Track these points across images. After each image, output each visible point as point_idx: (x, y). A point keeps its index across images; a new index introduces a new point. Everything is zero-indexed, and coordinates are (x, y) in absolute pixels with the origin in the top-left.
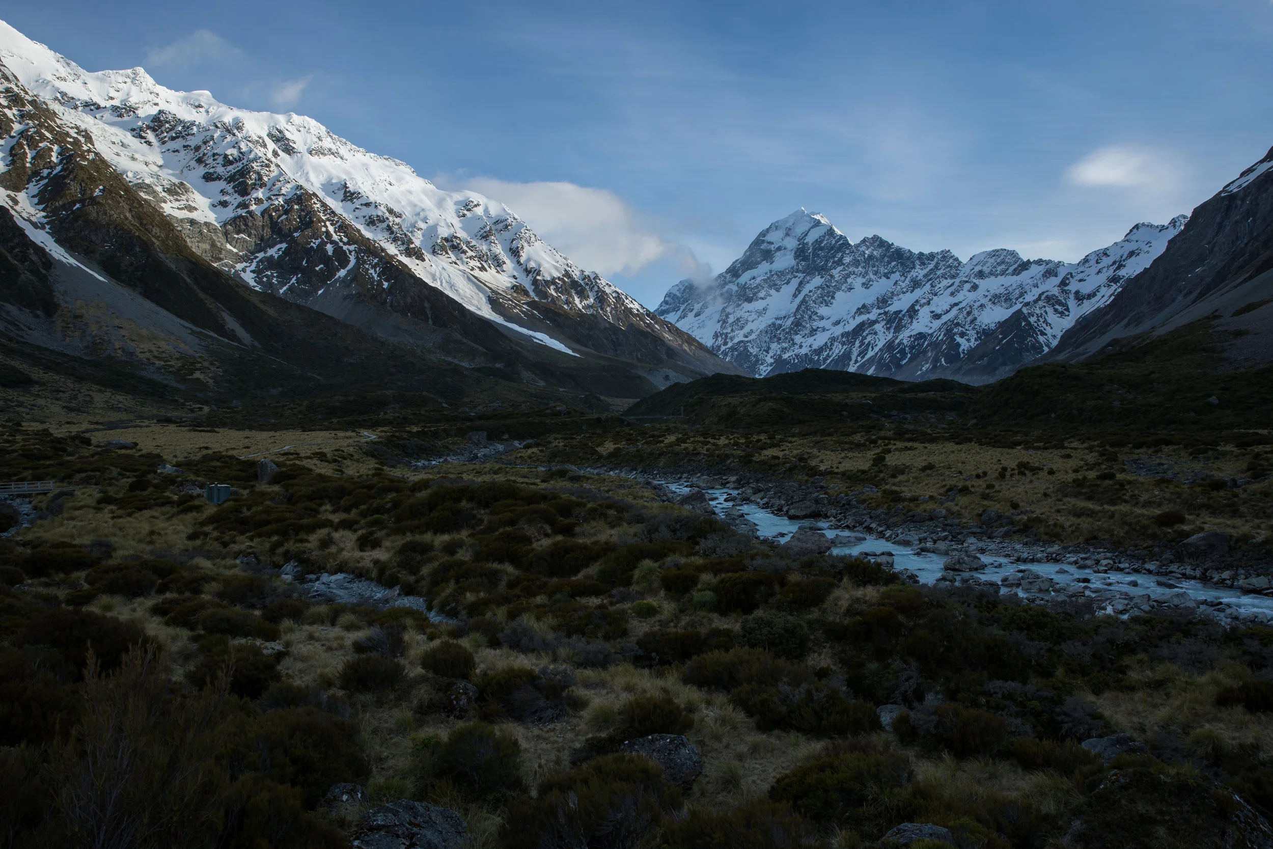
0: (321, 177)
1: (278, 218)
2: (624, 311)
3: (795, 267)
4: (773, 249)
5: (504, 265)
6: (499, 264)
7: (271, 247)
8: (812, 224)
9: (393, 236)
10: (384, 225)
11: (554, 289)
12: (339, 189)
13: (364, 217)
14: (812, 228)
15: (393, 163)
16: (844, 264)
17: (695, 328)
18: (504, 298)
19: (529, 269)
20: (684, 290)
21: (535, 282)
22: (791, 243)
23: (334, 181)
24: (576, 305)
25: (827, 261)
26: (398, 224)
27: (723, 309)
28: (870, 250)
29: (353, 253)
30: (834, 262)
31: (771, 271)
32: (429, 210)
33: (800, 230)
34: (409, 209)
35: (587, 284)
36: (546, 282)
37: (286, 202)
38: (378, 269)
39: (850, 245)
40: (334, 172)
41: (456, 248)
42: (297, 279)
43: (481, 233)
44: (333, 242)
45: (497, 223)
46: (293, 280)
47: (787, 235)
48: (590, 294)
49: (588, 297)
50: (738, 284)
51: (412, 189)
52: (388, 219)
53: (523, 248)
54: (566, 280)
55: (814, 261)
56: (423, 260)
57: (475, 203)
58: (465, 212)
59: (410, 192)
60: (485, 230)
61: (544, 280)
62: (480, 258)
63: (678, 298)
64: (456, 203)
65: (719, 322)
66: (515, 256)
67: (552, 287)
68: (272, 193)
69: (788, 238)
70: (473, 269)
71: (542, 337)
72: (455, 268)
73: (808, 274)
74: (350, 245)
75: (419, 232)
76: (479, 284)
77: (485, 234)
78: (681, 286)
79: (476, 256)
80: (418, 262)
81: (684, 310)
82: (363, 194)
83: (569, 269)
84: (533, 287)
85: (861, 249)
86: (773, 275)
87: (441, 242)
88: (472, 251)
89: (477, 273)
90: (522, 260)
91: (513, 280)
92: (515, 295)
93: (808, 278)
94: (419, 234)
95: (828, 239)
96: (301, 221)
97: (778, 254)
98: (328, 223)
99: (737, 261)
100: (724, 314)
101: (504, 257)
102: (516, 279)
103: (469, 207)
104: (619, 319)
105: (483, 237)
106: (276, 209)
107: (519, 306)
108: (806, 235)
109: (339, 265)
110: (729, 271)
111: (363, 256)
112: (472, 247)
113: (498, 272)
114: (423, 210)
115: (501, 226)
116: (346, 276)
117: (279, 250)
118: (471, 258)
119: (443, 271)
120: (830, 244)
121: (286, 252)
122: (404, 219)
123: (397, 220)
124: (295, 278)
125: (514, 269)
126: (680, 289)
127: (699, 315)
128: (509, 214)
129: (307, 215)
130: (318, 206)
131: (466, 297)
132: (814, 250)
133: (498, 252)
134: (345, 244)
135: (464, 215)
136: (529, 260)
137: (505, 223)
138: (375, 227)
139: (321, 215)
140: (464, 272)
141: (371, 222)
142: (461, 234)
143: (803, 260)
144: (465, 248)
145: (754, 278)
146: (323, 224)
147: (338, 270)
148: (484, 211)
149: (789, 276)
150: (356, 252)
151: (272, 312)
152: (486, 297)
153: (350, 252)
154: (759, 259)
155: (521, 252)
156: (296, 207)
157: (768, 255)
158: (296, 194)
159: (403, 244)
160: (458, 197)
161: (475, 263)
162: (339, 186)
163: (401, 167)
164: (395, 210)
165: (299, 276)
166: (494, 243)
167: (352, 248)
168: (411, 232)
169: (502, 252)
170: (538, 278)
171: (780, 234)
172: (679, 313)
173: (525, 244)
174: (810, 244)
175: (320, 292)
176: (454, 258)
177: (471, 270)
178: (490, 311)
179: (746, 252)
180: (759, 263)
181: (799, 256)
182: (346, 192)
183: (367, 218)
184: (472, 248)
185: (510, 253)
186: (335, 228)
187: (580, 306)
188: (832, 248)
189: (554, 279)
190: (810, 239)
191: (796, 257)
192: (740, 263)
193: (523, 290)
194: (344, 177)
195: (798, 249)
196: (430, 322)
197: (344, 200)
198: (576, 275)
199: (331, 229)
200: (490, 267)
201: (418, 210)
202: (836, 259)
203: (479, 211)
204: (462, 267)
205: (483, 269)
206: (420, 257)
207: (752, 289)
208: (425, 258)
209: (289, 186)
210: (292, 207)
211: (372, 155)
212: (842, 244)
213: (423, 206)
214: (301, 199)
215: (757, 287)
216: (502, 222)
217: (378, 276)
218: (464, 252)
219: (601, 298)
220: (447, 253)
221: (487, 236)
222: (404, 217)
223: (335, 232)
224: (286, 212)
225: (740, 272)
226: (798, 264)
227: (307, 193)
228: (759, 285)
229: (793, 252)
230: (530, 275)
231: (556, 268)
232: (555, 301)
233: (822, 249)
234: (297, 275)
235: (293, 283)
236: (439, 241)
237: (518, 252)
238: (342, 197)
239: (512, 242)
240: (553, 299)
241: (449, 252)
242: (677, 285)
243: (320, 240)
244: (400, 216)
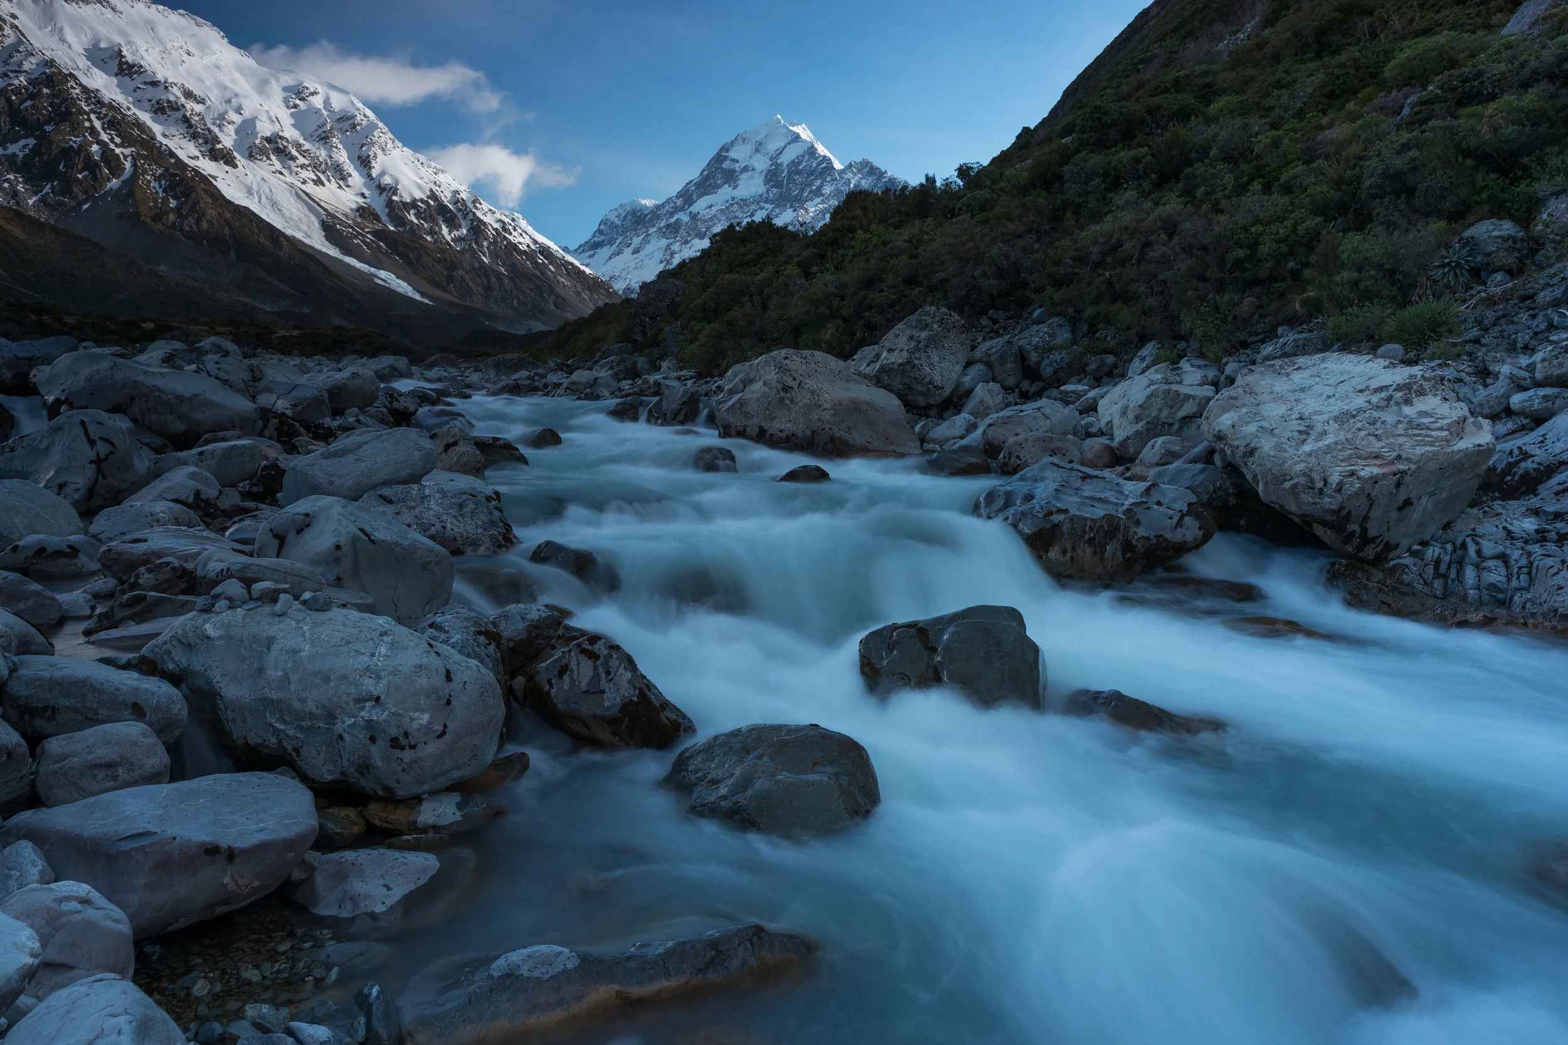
0: (83, 36)
1: (21, 104)
2: (505, 246)
3: (765, 195)
4: (737, 169)
5: (350, 179)
6: (342, 176)
7: (14, 141)
8: (790, 138)
9: (192, 131)
10: (179, 115)
11: (415, 215)
12: (110, 58)
13: (150, 101)
14: (789, 143)
15: (192, 22)
16: (823, 195)
17: (631, 269)
18: (342, 223)
19: (382, 186)
20: (625, 217)
21: (390, 203)
22: (761, 164)
23: (103, 45)
24: (443, 237)
25: (802, 190)
26: (198, 115)
27: (668, 245)
28: (857, 178)
29: (129, 159)
30: (811, 192)
31: (733, 199)
32: (245, 97)
33: (773, 146)
34: (216, 92)
35: (460, 210)
36: (405, 204)
37: (31, 82)
38: (163, 182)
39: (833, 168)
40: (102, 31)
41: (282, 153)
42: (53, 188)
43: (318, 133)
44: (100, 142)
45: (342, 119)
46: (47, 189)
47: (757, 151)
48: (463, 223)
49: (460, 226)
50: (691, 213)
51: (222, 63)
52: (183, 106)
53: (375, 156)
54: (432, 203)
55: (788, 189)
56: (235, 166)
57: (312, 90)
58: (298, 102)
59: (218, 67)
60: (324, 129)
61: (402, 202)
62: (316, 167)
63: (616, 226)
64: (285, 89)
65: (661, 262)
66: (365, 167)
67: (412, 212)
68: (8, 68)
69: (758, 155)
70: (304, 182)
71: (388, 278)
72: (279, 179)
73: (778, 206)
74: (124, 147)
75: (230, 126)
76: (310, 203)
77: (324, 135)
78: (620, 211)
79: (309, 165)
80: (227, 168)
81: (620, 243)
82: (148, 68)
83: (437, 188)
84: (387, 210)
85: (846, 176)
86: (733, 205)
87: (261, 143)
88: (304, 157)
89: (310, 188)
90: (374, 173)
91: (361, 200)
92: (359, 220)
93: (777, 211)
94: (231, 129)
95: (808, 161)
96: (54, 111)
97: (744, 176)
98: (93, 117)
99: (691, 182)
100: (669, 252)
101: (349, 167)
102: (365, 197)
103: (303, 95)
104: (498, 257)
105: (322, 139)
106: (17, 91)
107: (362, 235)
108: (781, 153)
109: (110, 173)
110: (680, 195)
111: (144, 164)
112: (305, 151)
113: (340, 187)
114: (236, 95)
115: (346, 125)
116: (120, 189)
117: (24, 147)
118: (302, 166)
119: (263, 183)
120: (810, 167)
121: (35, 151)
122: (209, 107)
123: (199, 108)
124: (49, 186)
125: (365, 184)
126: (620, 214)
127: (639, 252)
128: (358, 109)
129: (62, 103)
130: (77, 91)
131: (292, 220)
132: (790, 173)
133: (341, 160)
134: (117, 145)
135: (296, 106)
136: (383, 173)
137: (351, 121)
138: (165, 116)
139: (83, 104)
140: (292, 185)
141: (160, 109)
142: (290, 133)
143: (775, 186)
144: (294, 152)
145: (711, 206)
146: (85, 117)
147: (109, 180)
148: (324, 102)
149: (753, 208)
150: (133, 158)
151: (18, 232)
152: (319, 221)
153: (125, 157)
154: (719, 182)
155: (373, 162)
156: (45, 91)
157: (731, 177)
158: (44, 73)
159: (206, 142)
160: (289, 80)
161: (308, 174)
162: (111, 52)
163: (205, 28)
164: (195, 92)
165: (55, 183)
166: (336, 147)
167: (127, 151)
168: (219, 126)
169: (348, 161)
170: (395, 198)
171: (748, 149)
172: (614, 247)
173: (379, 152)
174: (785, 166)
175: (85, 207)
176: (278, 166)
177: (303, 183)
178: (323, 239)
179: (703, 171)
180: (720, 187)
181: (770, 181)
182: (121, 63)
183: (154, 102)
184: (304, 153)
185: (358, 163)
186: (103, 124)
187: (449, 238)
188: (812, 173)
189: (414, 201)
190: (786, 159)
191: (767, 181)
192: (694, 185)
193: (373, 214)
194: (118, 39)
195: (769, 171)
196: (233, 254)
197: (120, 74)
198: (446, 198)
199: (98, 125)
200: (329, 181)
201: (228, 96)
202: (814, 188)
203: (317, 102)
204: (289, 179)
205: (318, 182)
206: (230, 161)
207: (705, 221)
208: (238, 163)
209: (33, 60)
210: (40, 90)
211: (161, 7)
212: (826, 167)
213: (237, 89)
214: (53, 81)
215: (711, 219)
216: (348, 119)
217: (163, 192)
218: (294, 159)
219: (477, 228)
220: (269, 159)
221: (326, 138)
222: (208, 103)
223: (103, 129)
224: (32, 97)
225: (694, 197)
226: (768, 191)
227: (61, 72)
228: (715, 216)
229: (764, 174)
230: (385, 194)
231: (420, 187)
232: (414, 230)
233: (799, 173)
234: (52, 182)
235: (47, 193)
236: (258, 141)
237: (369, 162)
238: (116, 69)
239: (361, 148)
240: (412, 228)
241: (273, 157)
242: (616, 209)
243: (82, 138)
244: (202, 101)
